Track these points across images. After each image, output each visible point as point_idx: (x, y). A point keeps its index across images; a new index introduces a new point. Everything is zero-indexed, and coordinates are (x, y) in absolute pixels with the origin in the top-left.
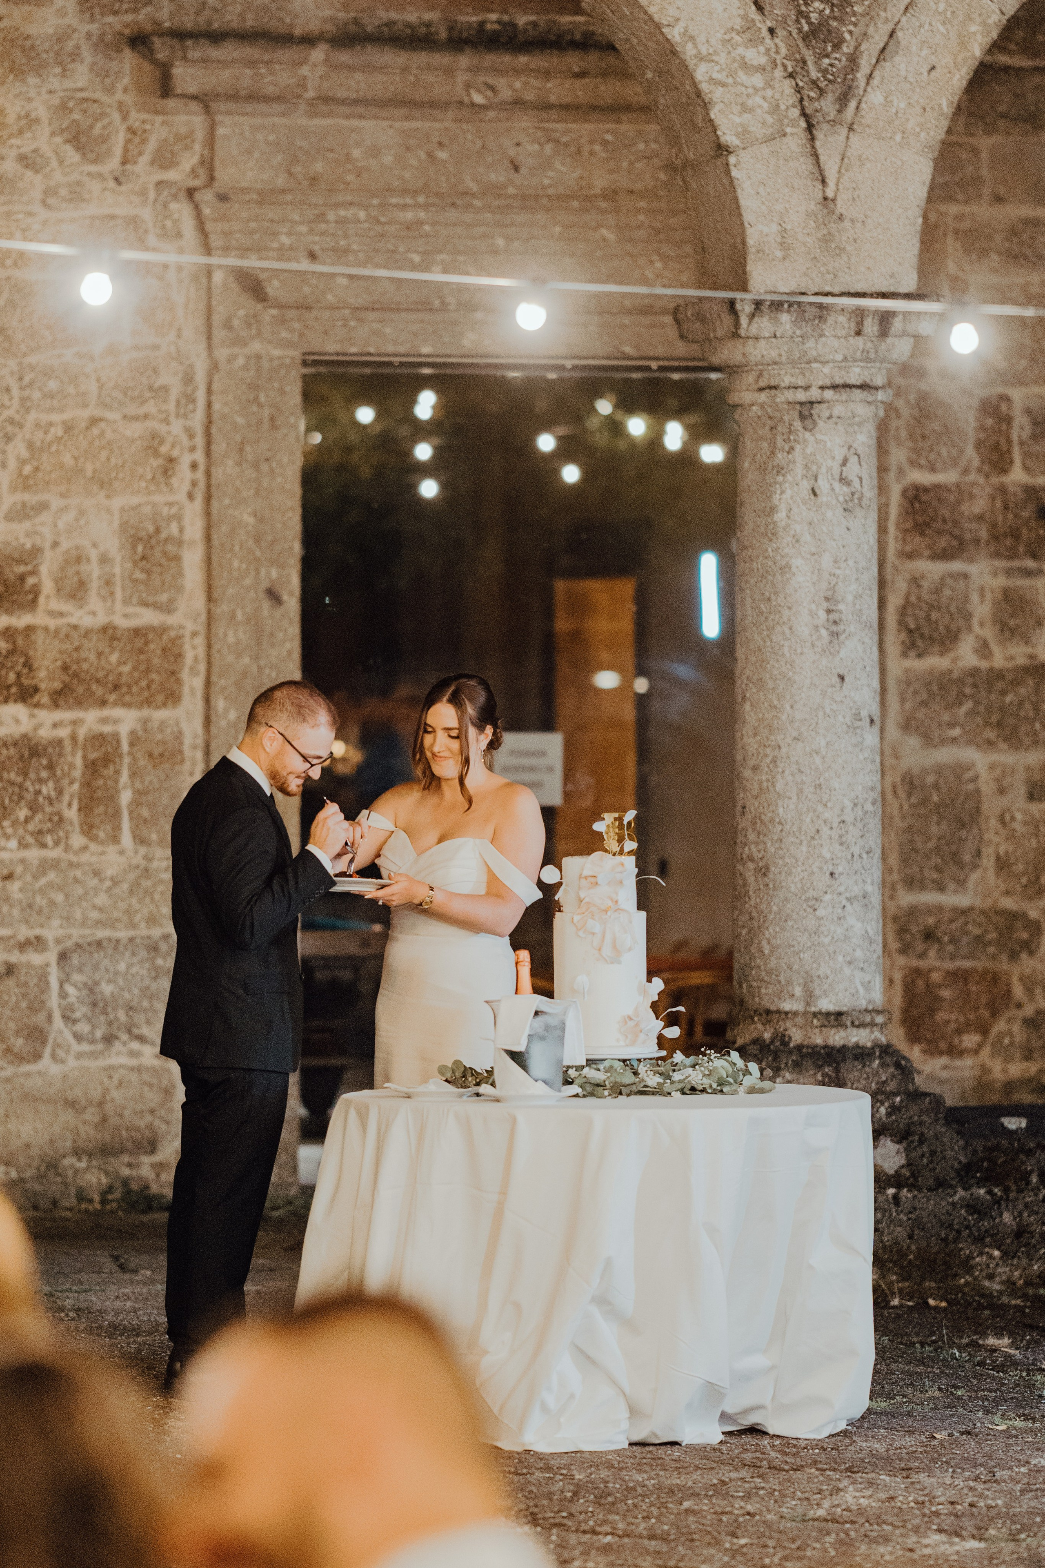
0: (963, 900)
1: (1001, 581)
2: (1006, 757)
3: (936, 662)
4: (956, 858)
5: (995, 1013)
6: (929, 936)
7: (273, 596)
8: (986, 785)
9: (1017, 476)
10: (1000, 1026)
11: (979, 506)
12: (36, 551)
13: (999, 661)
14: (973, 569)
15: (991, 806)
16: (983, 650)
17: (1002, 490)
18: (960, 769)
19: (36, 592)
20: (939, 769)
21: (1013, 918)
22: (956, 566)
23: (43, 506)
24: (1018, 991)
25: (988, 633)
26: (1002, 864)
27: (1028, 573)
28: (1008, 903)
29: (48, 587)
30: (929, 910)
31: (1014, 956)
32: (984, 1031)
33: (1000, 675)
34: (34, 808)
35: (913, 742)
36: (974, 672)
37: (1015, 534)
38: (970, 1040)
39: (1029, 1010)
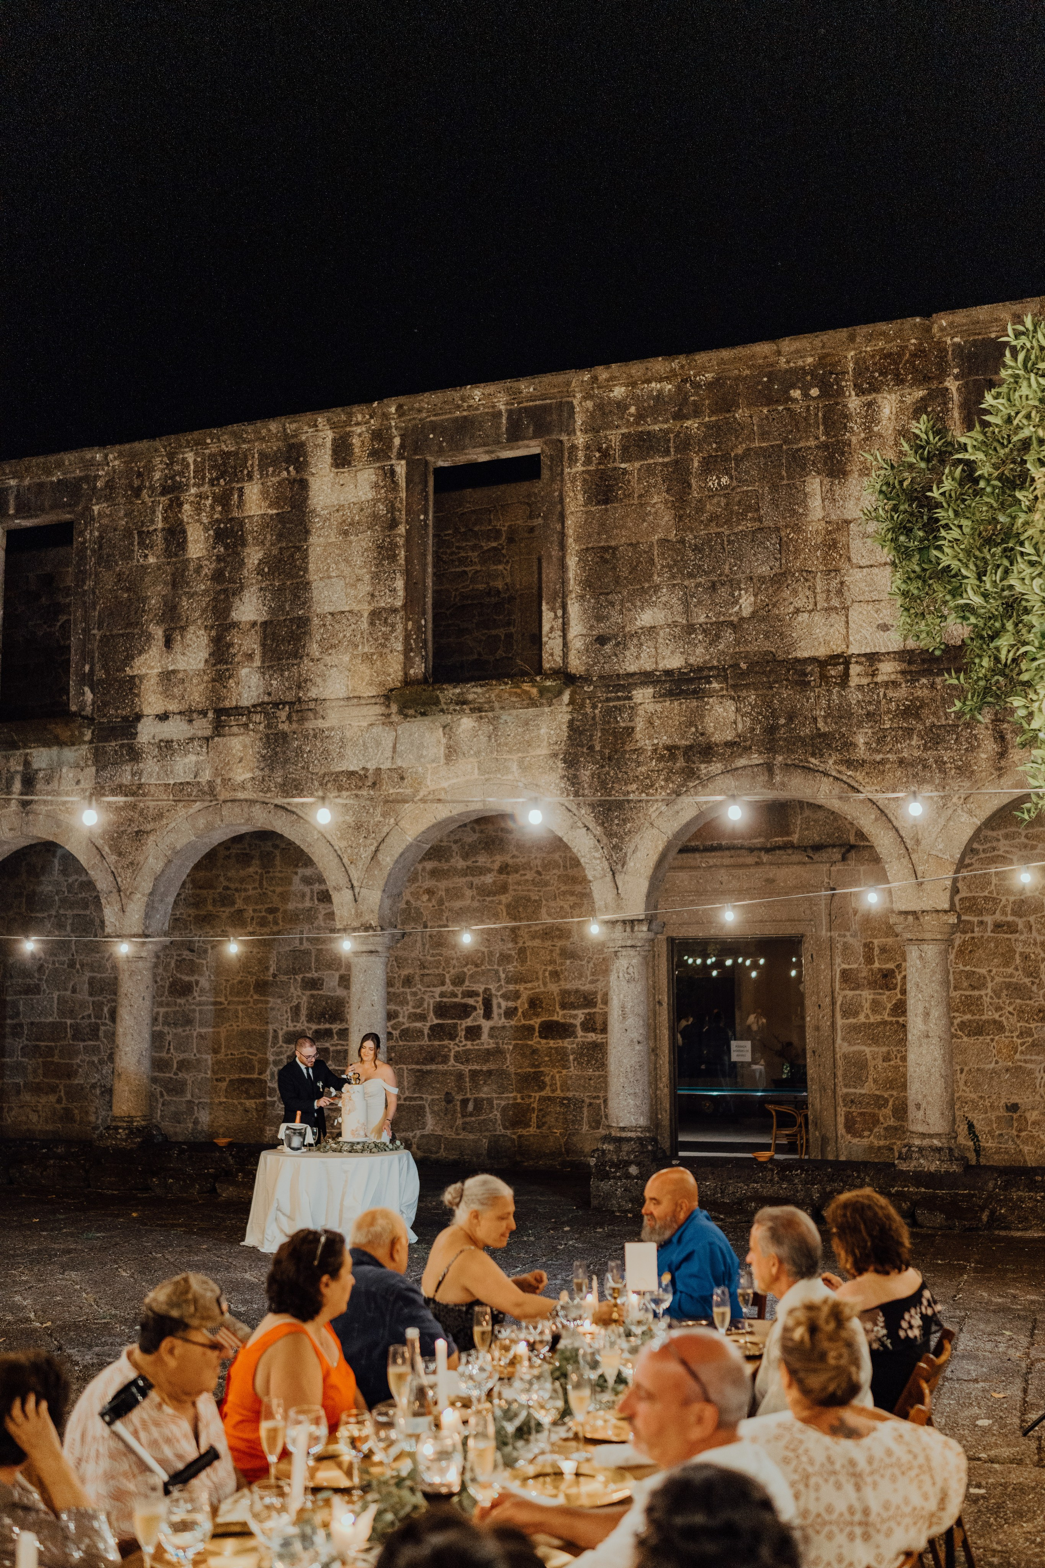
0: (863, 1091)
1: (872, 996)
2: (875, 1049)
3: (852, 1020)
4: (860, 1078)
5: (874, 1126)
6: (852, 1101)
7: (660, 1003)
8: (869, 1057)
9: (877, 965)
10: (876, 1130)
11: (864, 974)
12: (596, 992)
13: (872, 1020)
14: (863, 993)
15: (871, 1064)
16: (867, 1016)
17: (871, 970)
18: (860, 1052)
19: (596, 1003)
20: (854, 1052)
21: (879, 1097)
22: (858, 992)
23: (598, 980)
24: (881, 1119)
25: (869, 1012)
26: (875, 1081)
27: (880, 994)
28: (877, 1093)
29: (599, 1001)
30: (852, 1094)
31: (880, 1108)
32: (871, 1131)
33: (873, 1024)
34: (597, 1061)
35: (846, 1044)
36: (864, 1024)
37: (876, 982)
38: (866, 1133)
39: (885, 1125)
